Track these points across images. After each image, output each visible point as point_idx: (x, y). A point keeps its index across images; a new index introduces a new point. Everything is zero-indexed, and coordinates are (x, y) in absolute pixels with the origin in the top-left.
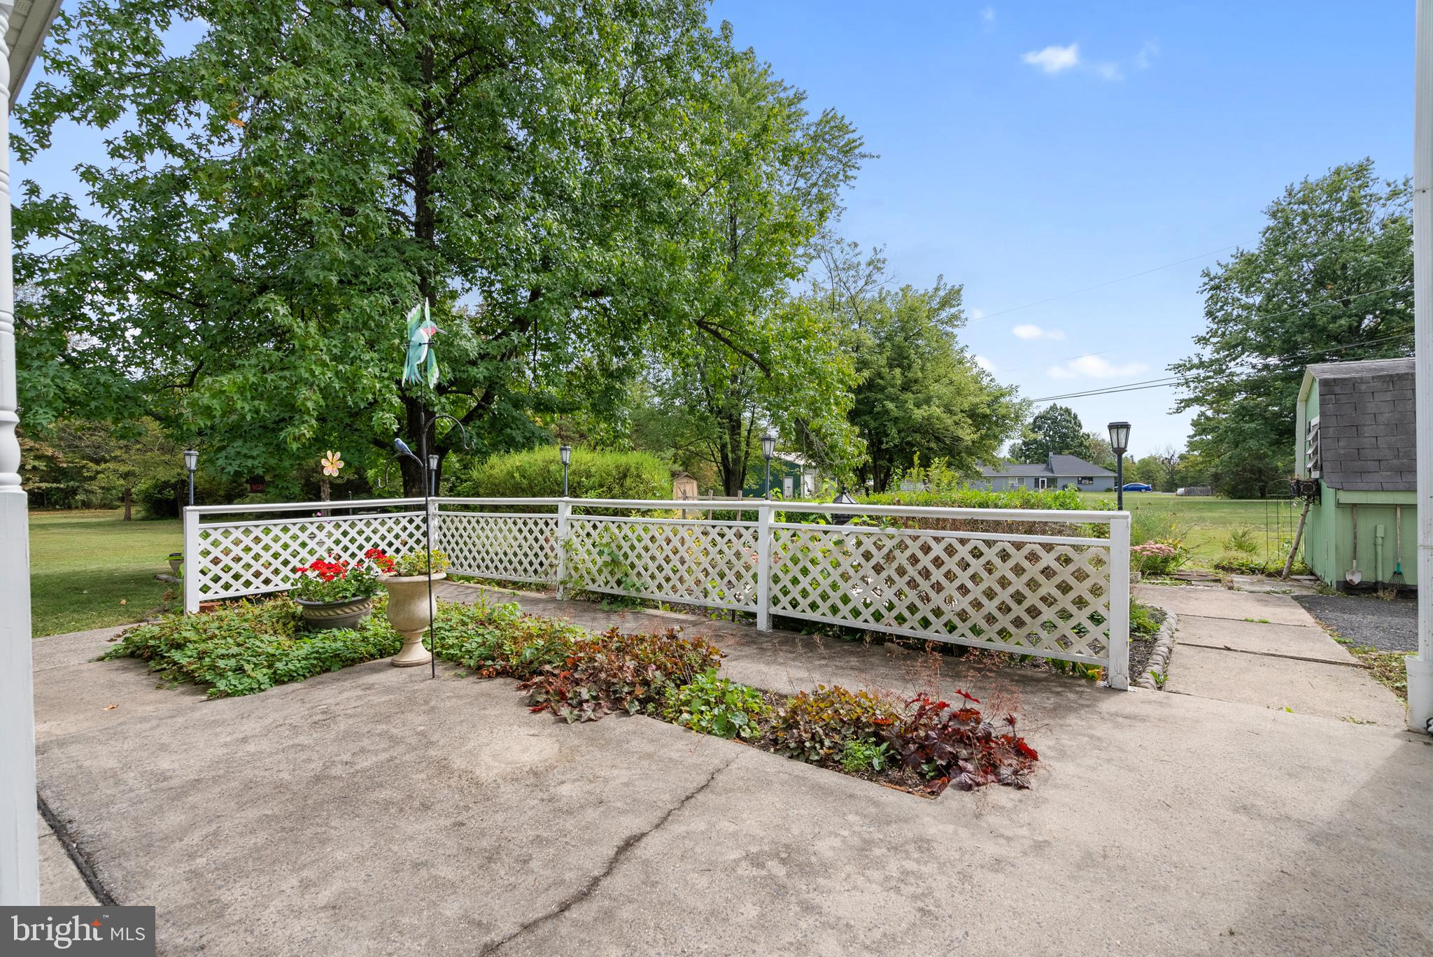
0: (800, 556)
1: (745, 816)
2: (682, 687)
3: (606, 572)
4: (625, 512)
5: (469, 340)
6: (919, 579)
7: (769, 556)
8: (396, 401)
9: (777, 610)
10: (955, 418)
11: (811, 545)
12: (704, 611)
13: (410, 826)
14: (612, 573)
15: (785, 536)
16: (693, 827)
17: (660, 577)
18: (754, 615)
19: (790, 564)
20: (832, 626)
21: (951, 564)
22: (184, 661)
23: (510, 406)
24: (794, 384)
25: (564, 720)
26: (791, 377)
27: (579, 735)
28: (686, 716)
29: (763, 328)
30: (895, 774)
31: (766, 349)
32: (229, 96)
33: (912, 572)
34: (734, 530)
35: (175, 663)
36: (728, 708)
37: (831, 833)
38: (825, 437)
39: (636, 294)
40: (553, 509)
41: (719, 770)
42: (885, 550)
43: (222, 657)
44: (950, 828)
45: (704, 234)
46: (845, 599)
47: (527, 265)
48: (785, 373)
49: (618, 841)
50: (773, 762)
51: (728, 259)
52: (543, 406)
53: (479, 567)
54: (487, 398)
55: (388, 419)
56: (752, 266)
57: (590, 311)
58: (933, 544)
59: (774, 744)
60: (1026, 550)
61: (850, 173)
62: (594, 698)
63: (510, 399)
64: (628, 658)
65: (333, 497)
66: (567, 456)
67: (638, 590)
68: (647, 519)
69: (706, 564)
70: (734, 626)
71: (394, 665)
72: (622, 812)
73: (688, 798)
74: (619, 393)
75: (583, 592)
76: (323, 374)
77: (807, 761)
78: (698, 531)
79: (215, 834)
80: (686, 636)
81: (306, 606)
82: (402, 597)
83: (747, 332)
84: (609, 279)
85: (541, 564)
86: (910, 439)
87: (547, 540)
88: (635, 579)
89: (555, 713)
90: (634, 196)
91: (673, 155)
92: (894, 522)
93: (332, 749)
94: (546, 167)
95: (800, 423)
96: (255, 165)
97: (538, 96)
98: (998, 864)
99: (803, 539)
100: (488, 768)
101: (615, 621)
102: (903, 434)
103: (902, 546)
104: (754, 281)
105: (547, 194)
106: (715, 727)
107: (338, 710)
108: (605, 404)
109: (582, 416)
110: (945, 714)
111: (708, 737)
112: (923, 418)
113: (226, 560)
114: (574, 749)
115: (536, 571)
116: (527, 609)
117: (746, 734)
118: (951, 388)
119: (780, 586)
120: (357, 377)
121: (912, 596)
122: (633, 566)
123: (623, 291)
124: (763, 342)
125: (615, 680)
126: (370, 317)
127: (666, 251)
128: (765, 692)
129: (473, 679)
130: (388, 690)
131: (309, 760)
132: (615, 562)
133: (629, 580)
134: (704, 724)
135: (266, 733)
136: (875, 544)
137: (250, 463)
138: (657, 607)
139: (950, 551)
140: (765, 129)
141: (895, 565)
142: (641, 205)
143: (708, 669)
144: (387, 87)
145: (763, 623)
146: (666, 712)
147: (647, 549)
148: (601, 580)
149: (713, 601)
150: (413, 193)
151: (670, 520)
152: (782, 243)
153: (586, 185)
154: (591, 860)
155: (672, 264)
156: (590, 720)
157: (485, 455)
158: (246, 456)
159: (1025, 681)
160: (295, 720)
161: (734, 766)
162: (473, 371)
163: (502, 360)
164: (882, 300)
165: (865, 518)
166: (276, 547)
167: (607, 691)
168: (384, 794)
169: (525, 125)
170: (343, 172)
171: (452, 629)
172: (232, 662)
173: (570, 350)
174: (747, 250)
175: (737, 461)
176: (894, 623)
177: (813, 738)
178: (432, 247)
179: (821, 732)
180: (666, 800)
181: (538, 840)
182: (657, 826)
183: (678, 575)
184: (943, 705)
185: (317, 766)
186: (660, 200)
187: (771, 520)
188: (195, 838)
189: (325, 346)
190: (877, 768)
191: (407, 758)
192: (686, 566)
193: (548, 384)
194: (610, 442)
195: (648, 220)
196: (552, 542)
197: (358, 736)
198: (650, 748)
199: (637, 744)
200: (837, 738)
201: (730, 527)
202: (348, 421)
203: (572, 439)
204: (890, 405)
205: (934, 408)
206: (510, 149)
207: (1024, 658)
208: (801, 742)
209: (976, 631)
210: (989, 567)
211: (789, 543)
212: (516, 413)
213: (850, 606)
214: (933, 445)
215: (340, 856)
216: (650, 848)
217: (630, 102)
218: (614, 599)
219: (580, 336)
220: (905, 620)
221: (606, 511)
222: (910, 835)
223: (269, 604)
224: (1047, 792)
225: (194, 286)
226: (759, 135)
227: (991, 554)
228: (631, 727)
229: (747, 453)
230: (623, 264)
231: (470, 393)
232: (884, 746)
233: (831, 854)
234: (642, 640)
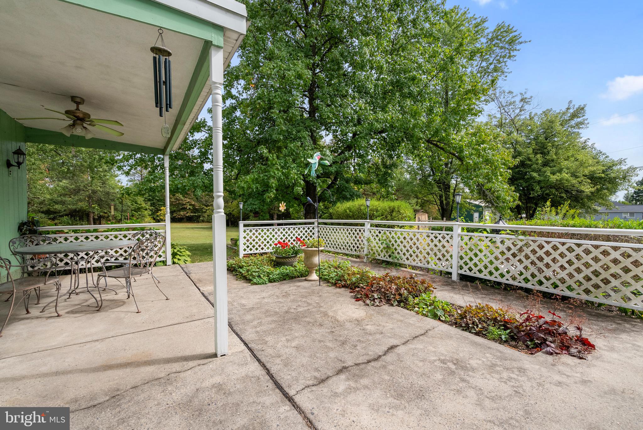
0: (473, 247)
1: (439, 346)
2: (416, 298)
3: (384, 251)
4: (392, 227)
5: (329, 157)
6: (537, 261)
7: (458, 247)
8: (302, 182)
9: (462, 272)
10: (579, 179)
11: (479, 243)
12: (428, 270)
13: (316, 330)
14: (387, 252)
15: (466, 239)
16: (417, 346)
17: (408, 255)
18: (451, 274)
19: (468, 251)
20: (489, 281)
21: (555, 254)
22: (243, 272)
23: (344, 182)
24: (476, 167)
25: (368, 305)
26: (475, 164)
27: (374, 310)
28: (417, 309)
29: (460, 141)
30: (513, 343)
31: (461, 151)
32: (249, 77)
33: (533, 257)
34: (441, 235)
35: (241, 273)
36: (435, 308)
37: (477, 359)
38: (494, 192)
39: (398, 131)
40: (363, 225)
41: (430, 330)
42: (518, 247)
43: (254, 272)
44: (537, 367)
45: (430, 100)
46: (497, 269)
47: (351, 124)
48: (471, 162)
49: (388, 346)
50: (454, 330)
51: (442, 109)
52: (358, 182)
53: (333, 247)
54: (336, 179)
55: (299, 190)
56: (455, 112)
57: (378, 139)
58: (545, 244)
59: (456, 324)
60: (601, 249)
61: (512, 54)
62: (380, 298)
63: (345, 180)
64: (393, 284)
65: (278, 219)
66: (368, 203)
67: (398, 259)
68: (402, 230)
69: (428, 249)
70: (441, 278)
71: (306, 280)
72: (390, 337)
73: (416, 337)
74: (390, 175)
75: (374, 259)
76: (278, 173)
77: (470, 332)
78: (425, 235)
79: (261, 322)
80: (419, 279)
81: (277, 257)
82: (309, 255)
83: (452, 143)
84: (386, 125)
85: (358, 247)
86: (548, 191)
87: (360, 238)
88: (397, 254)
89: (364, 302)
90: (397, 86)
91: (416, 64)
92: (524, 233)
93: (290, 304)
94: (359, 82)
95: (480, 186)
96: (258, 100)
97: (355, 52)
98: (559, 384)
99: (475, 240)
100: (341, 317)
101: (387, 271)
102: (544, 189)
103: (527, 245)
104: (456, 119)
105: (359, 92)
106: (429, 314)
107: (290, 292)
108: (383, 180)
109: (374, 185)
110: (541, 321)
111: (426, 318)
112: (557, 180)
113: (251, 240)
114: (372, 315)
115: (355, 250)
116: (353, 264)
117: (443, 318)
118: (577, 163)
119: (463, 261)
120: (289, 173)
121: (533, 269)
122: (396, 249)
123: (392, 130)
124: (460, 148)
125: (388, 292)
126: (294, 151)
127: (412, 110)
128: (453, 305)
129: (333, 287)
130: (305, 288)
131: (283, 306)
132: (388, 247)
133: (394, 255)
134: (424, 312)
135: (270, 296)
136: (513, 243)
137: (254, 207)
138: (406, 268)
139: (555, 248)
140: (461, 45)
141: (523, 254)
142: (401, 90)
143: (427, 293)
144: (300, 62)
145: (455, 277)
146: (408, 307)
147: (402, 242)
148: (382, 255)
149: (431, 266)
150: (307, 99)
151: (412, 230)
152: (470, 99)
153: (376, 86)
154: (380, 350)
155: (415, 116)
156: (378, 306)
157: (334, 203)
158: (253, 204)
159: (598, 316)
160: (277, 294)
161: (436, 329)
162: (331, 169)
163: (341, 163)
164: (531, 118)
165: (508, 231)
166: (265, 237)
167: (384, 296)
168: (307, 319)
169: (351, 64)
170: (285, 97)
171: (325, 269)
172: (257, 274)
173: (370, 157)
174: (452, 104)
175: (448, 204)
176: (523, 282)
177: (473, 323)
178: (315, 120)
179: (477, 321)
180: (407, 336)
181: (359, 341)
182: (403, 344)
183: (416, 254)
184: (541, 317)
185: (286, 308)
186: (409, 87)
187: (460, 231)
188: (255, 323)
189: (279, 163)
190: (504, 339)
191: (313, 310)
192: (419, 250)
193: (360, 172)
194: (387, 196)
195: (404, 96)
196: (362, 238)
197: (297, 301)
198: (402, 318)
199: (395, 316)
200: (485, 325)
201: (440, 234)
202: (285, 190)
203: (370, 195)
204: (535, 174)
205: (564, 174)
206: (344, 75)
207: (600, 305)
208: (467, 324)
209: (570, 288)
210: (578, 257)
211: (468, 242)
212: (347, 185)
213: (499, 272)
214: (563, 195)
215: (296, 334)
216: (401, 350)
217: (396, 45)
218: (388, 263)
219: (373, 151)
220: (529, 281)
221: (385, 226)
222: (516, 366)
223: (265, 256)
224: (595, 362)
225: (238, 144)
226: (458, 48)
227: (579, 251)
228: (394, 310)
229: (453, 200)
230: (392, 118)
231: (329, 178)
232: (508, 331)
233: (476, 365)
234: (399, 278)
